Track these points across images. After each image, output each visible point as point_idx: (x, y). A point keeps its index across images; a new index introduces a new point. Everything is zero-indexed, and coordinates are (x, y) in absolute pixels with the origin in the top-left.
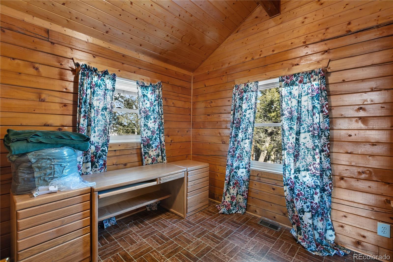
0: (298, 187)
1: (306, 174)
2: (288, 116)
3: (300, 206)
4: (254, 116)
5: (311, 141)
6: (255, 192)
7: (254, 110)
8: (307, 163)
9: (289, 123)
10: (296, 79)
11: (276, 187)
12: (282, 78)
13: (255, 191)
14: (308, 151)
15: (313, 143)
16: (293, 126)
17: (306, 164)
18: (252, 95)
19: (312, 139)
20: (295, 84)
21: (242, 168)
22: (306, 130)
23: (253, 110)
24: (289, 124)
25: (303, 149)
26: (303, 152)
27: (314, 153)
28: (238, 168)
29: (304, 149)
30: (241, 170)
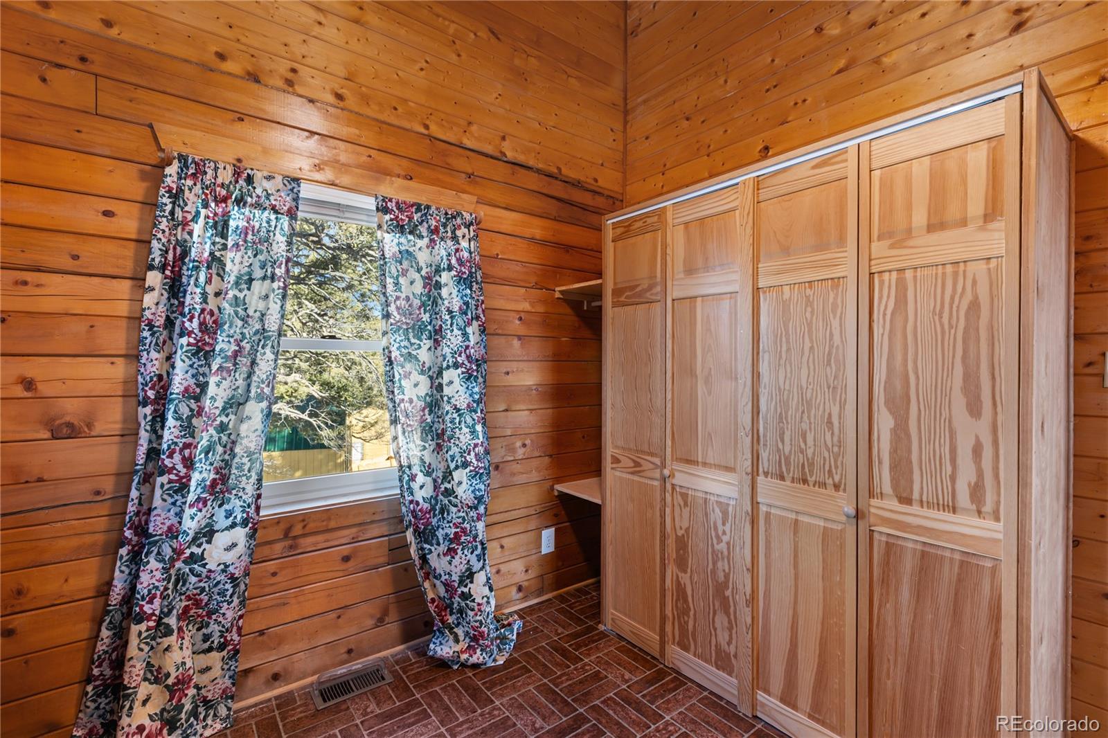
0: (454, 516)
1: (462, 477)
2: (398, 322)
3: (462, 566)
4: (282, 307)
5: (462, 390)
6: (274, 602)
7: (281, 284)
8: (461, 449)
9: (402, 341)
10: (420, 220)
11: (355, 547)
12: (383, 200)
13: (272, 599)
14: (459, 415)
15: (467, 394)
16: (418, 351)
17: (459, 450)
18: (273, 224)
19: (465, 386)
20: (418, 232)
21: (227, 529)
22: (451, 361)
23: (275, 285)
24: (402, 344)
25: (447, 412)
26: (448, 420)
27: (474, 420)
28: (208, 533)
29: (450, 412)
30: (221, 539)
